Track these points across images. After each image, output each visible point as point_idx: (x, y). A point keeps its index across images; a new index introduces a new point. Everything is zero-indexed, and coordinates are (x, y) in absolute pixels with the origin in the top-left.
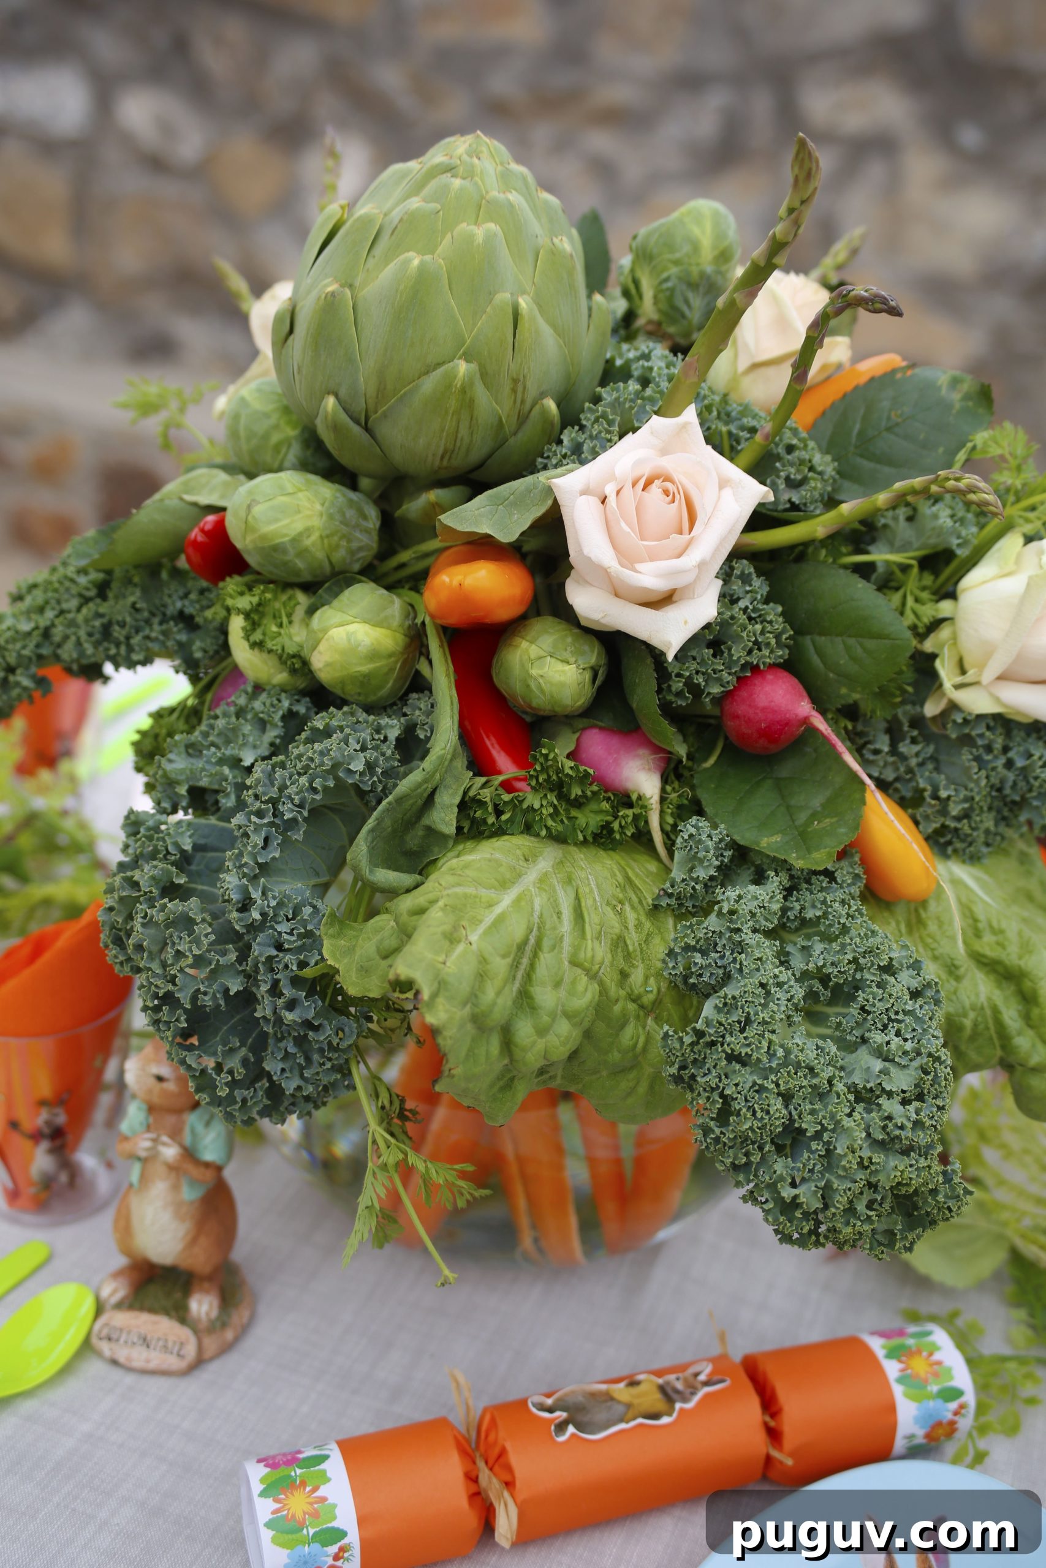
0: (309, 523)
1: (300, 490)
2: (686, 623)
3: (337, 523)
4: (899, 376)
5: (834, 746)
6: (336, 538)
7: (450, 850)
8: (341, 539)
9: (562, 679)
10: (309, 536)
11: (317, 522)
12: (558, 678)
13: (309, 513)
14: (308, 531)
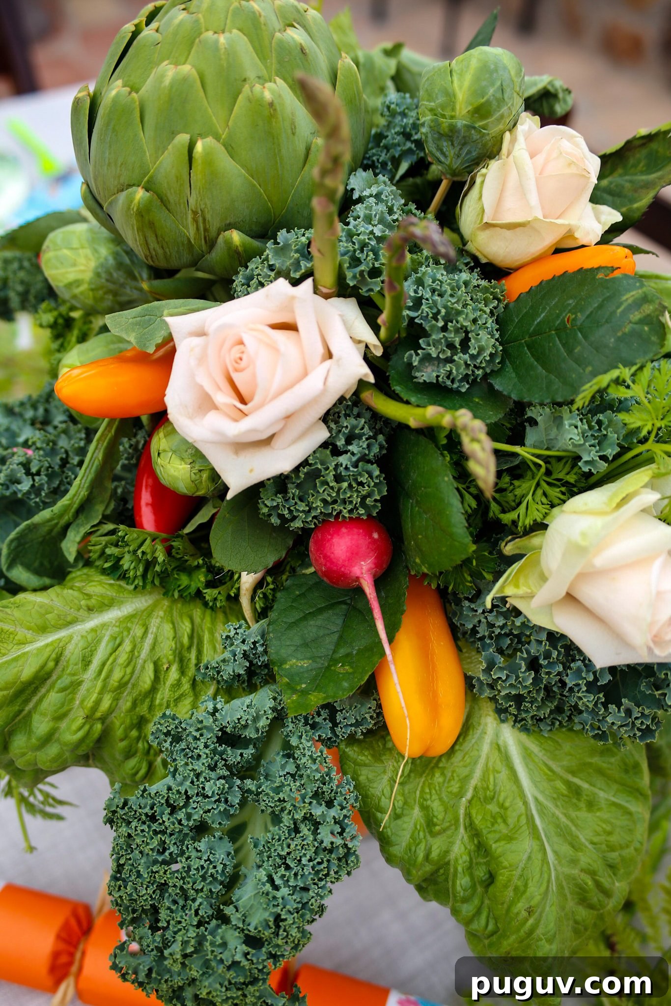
0: (80, 276)
1: (83, 247)
2: (251, 471)
3: (103, 281)
4: (600, 276)
5: (370, 611)
6: (101, 292)
7: (79, 570)
8: (105, 293)
9: (176, 474)
10: (78, 286)
11: (88, 276)
12: (172, 472)
13: (82, 268)
14: (77, 283)
